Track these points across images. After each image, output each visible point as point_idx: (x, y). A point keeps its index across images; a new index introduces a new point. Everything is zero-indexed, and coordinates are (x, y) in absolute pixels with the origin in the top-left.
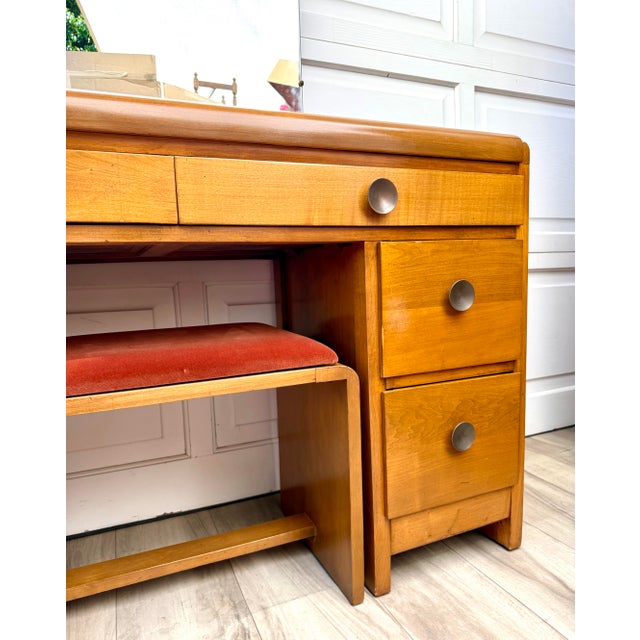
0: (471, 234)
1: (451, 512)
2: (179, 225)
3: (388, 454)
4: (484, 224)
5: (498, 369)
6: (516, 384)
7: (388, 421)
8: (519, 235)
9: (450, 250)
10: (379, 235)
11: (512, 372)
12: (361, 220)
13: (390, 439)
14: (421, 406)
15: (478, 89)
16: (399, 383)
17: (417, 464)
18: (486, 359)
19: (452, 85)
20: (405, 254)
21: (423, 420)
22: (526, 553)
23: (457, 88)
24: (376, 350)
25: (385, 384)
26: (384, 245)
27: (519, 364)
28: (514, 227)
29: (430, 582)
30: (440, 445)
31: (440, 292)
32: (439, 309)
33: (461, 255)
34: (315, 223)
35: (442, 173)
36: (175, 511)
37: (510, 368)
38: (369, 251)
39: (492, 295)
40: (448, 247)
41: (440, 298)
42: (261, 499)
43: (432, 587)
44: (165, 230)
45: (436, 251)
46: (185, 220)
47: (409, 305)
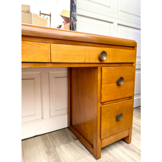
0: (123, 65)
1: (116, 136)
2: (51, 63)
3: (102, 122)
4: (126, 62)
5: (128, 99)
6: (132, 102)
7: (102, 114)
8: (134, 65)
9: (118, 69)
10: (102, 65)
11: (131, 99)
12: (98, 61)
14: (110, 109)
15: (118, 24)
16: (105, 103)
18: (126, 96)
19: (112, 23)
20: (108, 70)
21: (110, 113)
22: (132, 144)
23: (113, 24)
24: (100, 95)
25: (102, 104)
26: (103, 68)
27: (132, 97)
28: (133, 63)
29: (110, 154)
30: (114, 119)
31: (116, 80)
32: (115, 84)
33: (120, 70)
36: (39, 134)
37: (130, 98)
38: (99, 69)
39: (127, 80)
40: (118, 68)
41: (116, 81)
42: (62, 130)
43: (111, 156)
44: (47, 64)
45: (115, 69)
46: (53, 61)
47: (108, 83)
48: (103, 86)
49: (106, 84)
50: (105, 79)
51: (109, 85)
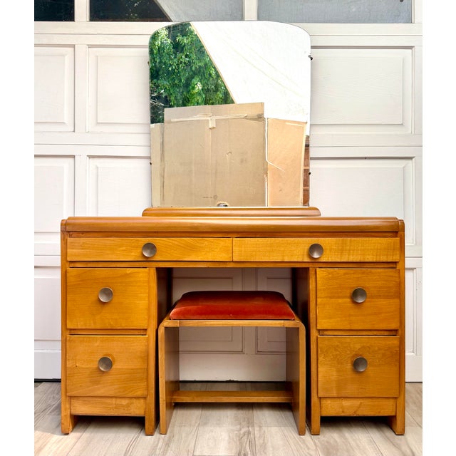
0: (367, 265)
1: (357, 402)
2: (233, 261)
3: (319, 366)
5: (386, 333)
6: (397, 343)
7: (319, 350)
8: (399, 266)
9: (354, 273)
10: (316, 265)
12: (306, 259)
13: (321, 359)
14: (337, 346)
16: (326, 333)
17: (335, 373)
18: (377, 327)
20: (329, 274)
21: (338, 353)
23: (414, 159)
24: (315, 316)
25: (319, 332)
26: (318, 270)
27: (400, 332)
28: (395, 263)
30: (349, 366)
31: (349, 292)
32: (348, 300)
33: (360, 276)
34: (286, 260)
35: (349, 239)
36: (235, 380)
37: (394, 333)
38: (312, 272)
39: (380, 296)
40: (352, 272)
41: (348, 295)
44: (228, 263)
45: (345, 274)
46: (235, 259)
47: (331, 298)
48: (319, 300)
49: (326, 297)
50: (324, 290)
51: (333, 300)
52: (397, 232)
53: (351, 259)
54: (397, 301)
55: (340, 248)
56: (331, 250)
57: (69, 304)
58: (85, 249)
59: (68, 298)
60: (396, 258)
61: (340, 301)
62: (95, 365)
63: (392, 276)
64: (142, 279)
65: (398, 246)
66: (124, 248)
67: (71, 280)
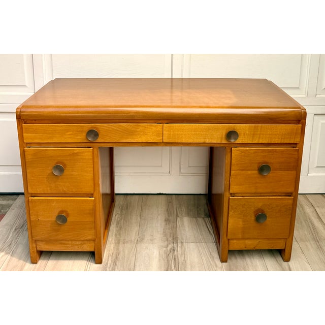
2: (163, 143)
3: (229, 218)
5: (283, 194)
6: (291, 202)
7: (230, 207)
8: (298, 146)
9: (262, 152)
10: (232, 145)
11: (290, 196)
12: (224, 141)
13: (231, 213)
14: (244, 204)
16: (236, 195)
17: (241, 223)
18: (276, 191)
20: (242, 152)
21: (244, 209)
25: (231, 195)
26: (234, 149)
27: (294, 194)
30: (252, 218)
31: (256, 167)
32: (256, 172)
33: (266, 154)
34: (207, 142)
38: (228, 150)
39: (281, 169)
45: (255, 153)
46: (165, 141)
47: (242, 170)
48: (233, 172)
49: (238, 170)
50: (237, 164)
51: (244, 172)
52: (299, 121)
53: (261, 141)
54: (294, 173)
55: (252, 133)
56: (244, 134)
57: (28, 175)
58: (38, 133)
59: (28, 171)
60: (297, 140)
61: (249, 172)
62: (54, 219)
63: (292, 154)
64: (87, 157)
65: (300, 131)
66: (71, 133)
67: (29, 157)
